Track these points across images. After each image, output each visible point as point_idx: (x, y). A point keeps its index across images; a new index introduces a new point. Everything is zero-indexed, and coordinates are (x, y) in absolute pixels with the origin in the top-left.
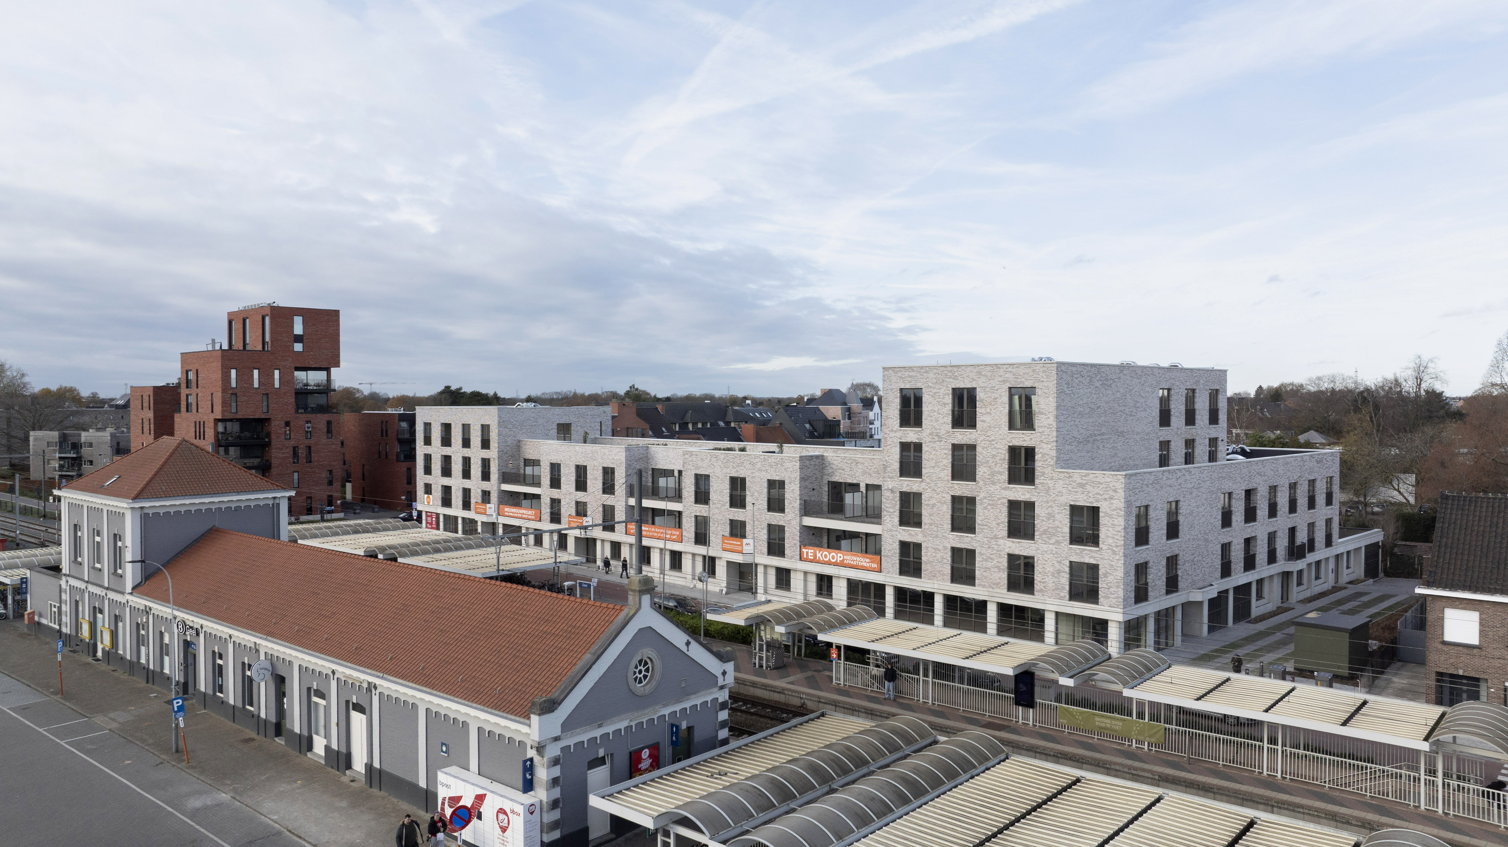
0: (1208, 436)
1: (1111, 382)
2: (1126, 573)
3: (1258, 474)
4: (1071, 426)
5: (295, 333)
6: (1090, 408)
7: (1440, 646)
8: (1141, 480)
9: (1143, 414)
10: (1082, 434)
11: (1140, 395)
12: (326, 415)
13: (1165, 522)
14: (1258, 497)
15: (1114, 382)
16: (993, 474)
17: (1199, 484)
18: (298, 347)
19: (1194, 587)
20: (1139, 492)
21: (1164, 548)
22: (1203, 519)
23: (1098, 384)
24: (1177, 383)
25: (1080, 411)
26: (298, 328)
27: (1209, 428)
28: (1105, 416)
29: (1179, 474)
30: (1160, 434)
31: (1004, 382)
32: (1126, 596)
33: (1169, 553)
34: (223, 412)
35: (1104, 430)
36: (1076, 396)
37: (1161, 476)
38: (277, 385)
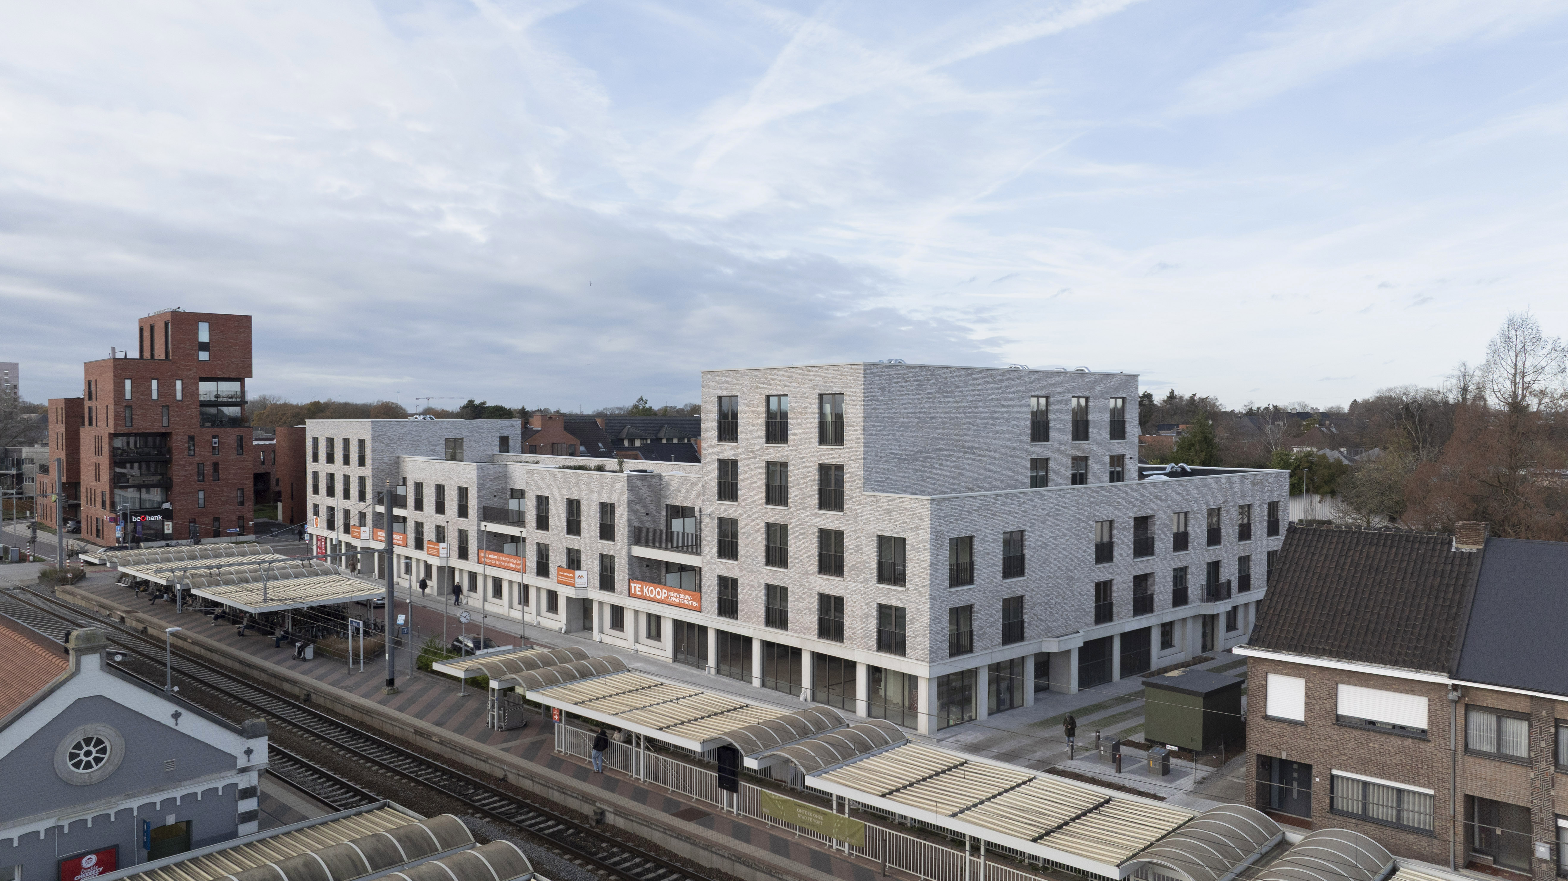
0: (1107, 453)
1: (953, 387)
2: (934, 619)
3: (1156, 498)
4: (888, 441)
5: (200, 340)
6: (919, 418)
7: (1262, 722)
8: (959, 505)
9: (1005, 426)
10: (906, 449)
11: (1000, 403)
12: (236, 429)
13: (1001, 557)
14: (1157, 526)
15: (958, 387)
16: (803, 498)
17: (1057, 510)
18: (204, 356)
19: (1049, 635)
20: (957, 520)
21: (999, 589)
22: (1065, 553)
23: (932, 390)
24: (1059, 390)
25: (903, 423)
26: (204, 335)
27: (1110, 444)
28: (944, 429)
29: (1023, 499)
30: (1032, 450)
31: (814, 387)
32: (936, 647)
33: (1007, 594)
34: (116, 425)
35: (941, 445)
36: (896, 404)
37: (993, 501)
38: (179, 396)
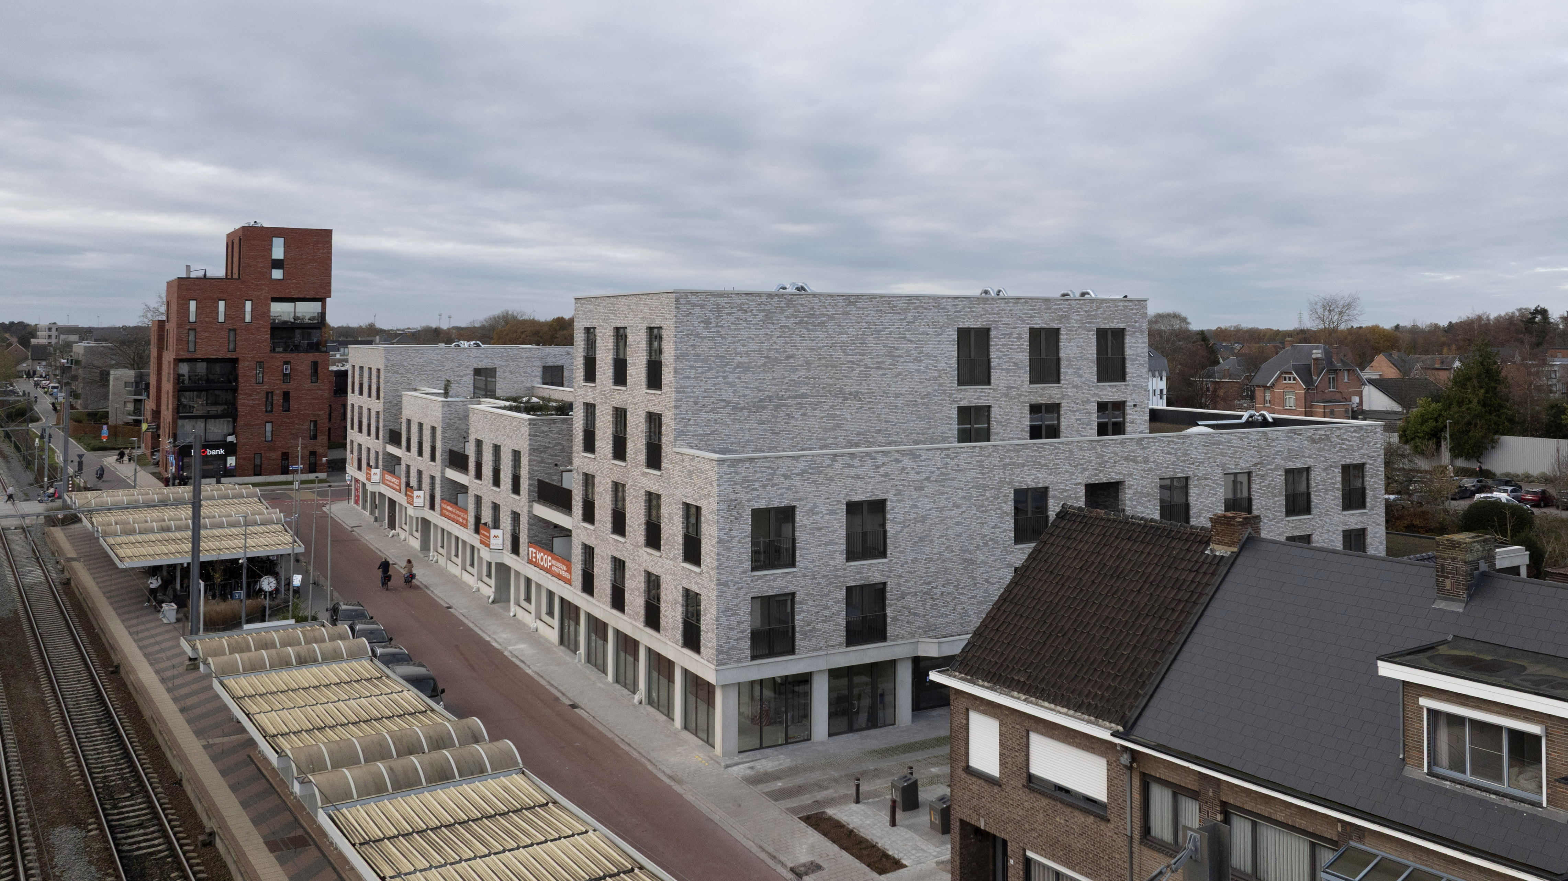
0: (1093, 399)
1: (824, 319)
4: (715, 385)
5: (274, 257)
6: (767, 357)
7: (964, 775)
8: (769, 467)
9: (913, 366)
10: (745, 396)
11: (904, 338)
12: (311, 355)
13: (843, 532)
15: (834, 319)
16: (636, 453)
18: (277, 274)
19: (925, 635)
20: (764, 486)
21: (839, 573)
23: (790, 323)
24: (1005, 320)
25: (740, 363)
26: (278, 251)
27: (1098, 387)
28: (809, 370)
29: (880, 459)
30: (960, 396)
31: (643, 319)
33: (855, 580)
34: (178, 350)
35: (804, 390)
36: (730, 340)
37: (828, 462)
38: (248, 318)
